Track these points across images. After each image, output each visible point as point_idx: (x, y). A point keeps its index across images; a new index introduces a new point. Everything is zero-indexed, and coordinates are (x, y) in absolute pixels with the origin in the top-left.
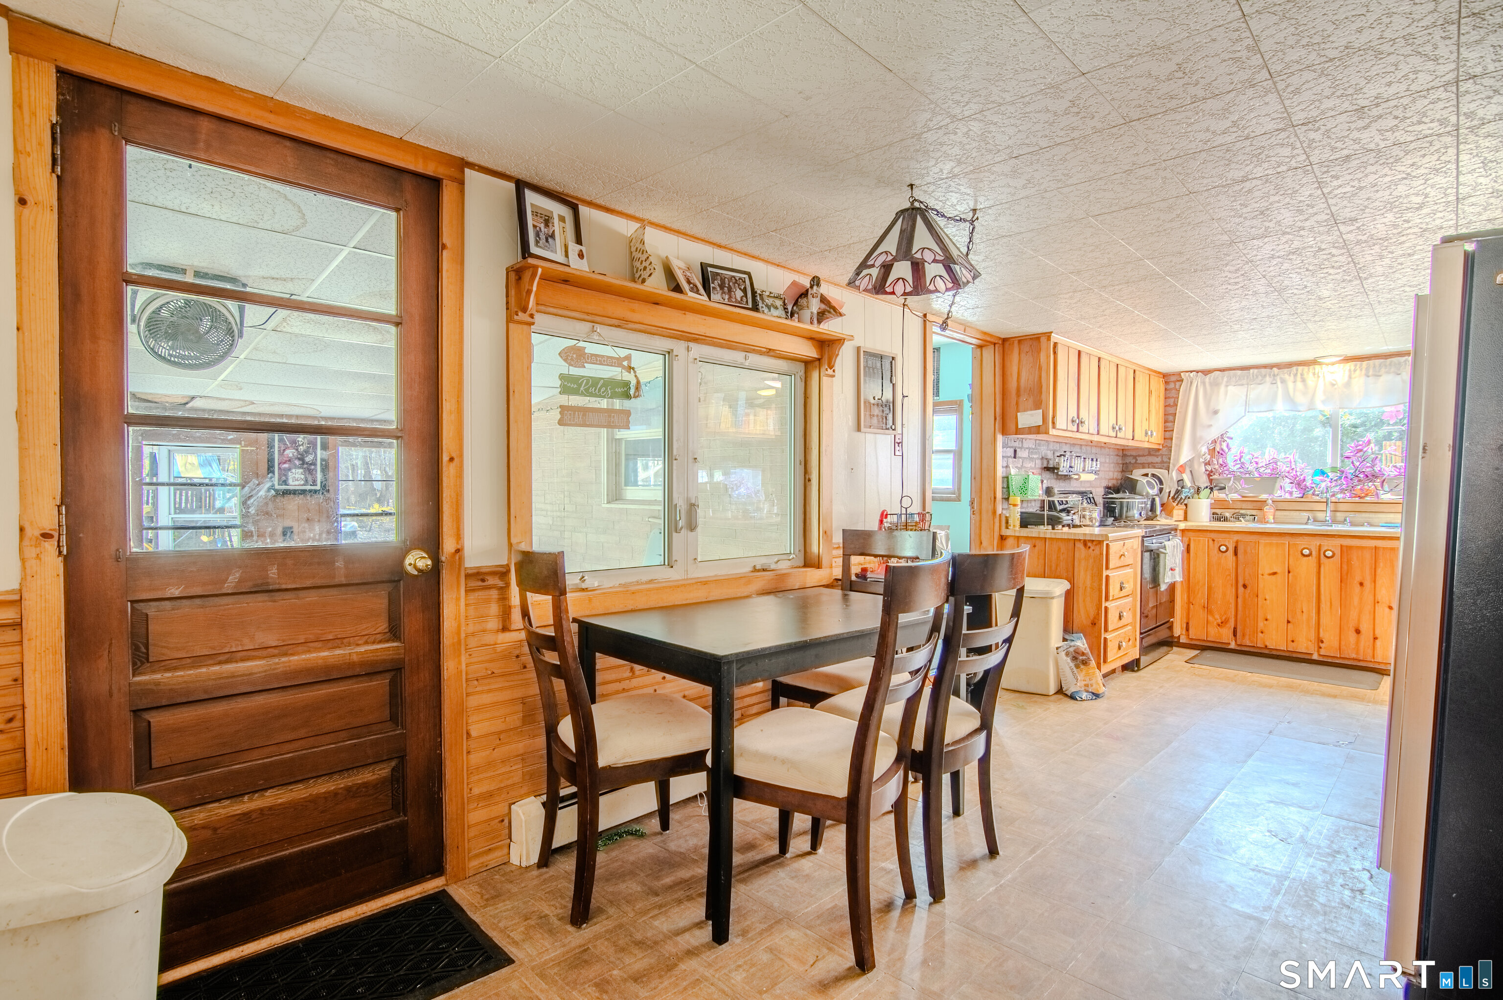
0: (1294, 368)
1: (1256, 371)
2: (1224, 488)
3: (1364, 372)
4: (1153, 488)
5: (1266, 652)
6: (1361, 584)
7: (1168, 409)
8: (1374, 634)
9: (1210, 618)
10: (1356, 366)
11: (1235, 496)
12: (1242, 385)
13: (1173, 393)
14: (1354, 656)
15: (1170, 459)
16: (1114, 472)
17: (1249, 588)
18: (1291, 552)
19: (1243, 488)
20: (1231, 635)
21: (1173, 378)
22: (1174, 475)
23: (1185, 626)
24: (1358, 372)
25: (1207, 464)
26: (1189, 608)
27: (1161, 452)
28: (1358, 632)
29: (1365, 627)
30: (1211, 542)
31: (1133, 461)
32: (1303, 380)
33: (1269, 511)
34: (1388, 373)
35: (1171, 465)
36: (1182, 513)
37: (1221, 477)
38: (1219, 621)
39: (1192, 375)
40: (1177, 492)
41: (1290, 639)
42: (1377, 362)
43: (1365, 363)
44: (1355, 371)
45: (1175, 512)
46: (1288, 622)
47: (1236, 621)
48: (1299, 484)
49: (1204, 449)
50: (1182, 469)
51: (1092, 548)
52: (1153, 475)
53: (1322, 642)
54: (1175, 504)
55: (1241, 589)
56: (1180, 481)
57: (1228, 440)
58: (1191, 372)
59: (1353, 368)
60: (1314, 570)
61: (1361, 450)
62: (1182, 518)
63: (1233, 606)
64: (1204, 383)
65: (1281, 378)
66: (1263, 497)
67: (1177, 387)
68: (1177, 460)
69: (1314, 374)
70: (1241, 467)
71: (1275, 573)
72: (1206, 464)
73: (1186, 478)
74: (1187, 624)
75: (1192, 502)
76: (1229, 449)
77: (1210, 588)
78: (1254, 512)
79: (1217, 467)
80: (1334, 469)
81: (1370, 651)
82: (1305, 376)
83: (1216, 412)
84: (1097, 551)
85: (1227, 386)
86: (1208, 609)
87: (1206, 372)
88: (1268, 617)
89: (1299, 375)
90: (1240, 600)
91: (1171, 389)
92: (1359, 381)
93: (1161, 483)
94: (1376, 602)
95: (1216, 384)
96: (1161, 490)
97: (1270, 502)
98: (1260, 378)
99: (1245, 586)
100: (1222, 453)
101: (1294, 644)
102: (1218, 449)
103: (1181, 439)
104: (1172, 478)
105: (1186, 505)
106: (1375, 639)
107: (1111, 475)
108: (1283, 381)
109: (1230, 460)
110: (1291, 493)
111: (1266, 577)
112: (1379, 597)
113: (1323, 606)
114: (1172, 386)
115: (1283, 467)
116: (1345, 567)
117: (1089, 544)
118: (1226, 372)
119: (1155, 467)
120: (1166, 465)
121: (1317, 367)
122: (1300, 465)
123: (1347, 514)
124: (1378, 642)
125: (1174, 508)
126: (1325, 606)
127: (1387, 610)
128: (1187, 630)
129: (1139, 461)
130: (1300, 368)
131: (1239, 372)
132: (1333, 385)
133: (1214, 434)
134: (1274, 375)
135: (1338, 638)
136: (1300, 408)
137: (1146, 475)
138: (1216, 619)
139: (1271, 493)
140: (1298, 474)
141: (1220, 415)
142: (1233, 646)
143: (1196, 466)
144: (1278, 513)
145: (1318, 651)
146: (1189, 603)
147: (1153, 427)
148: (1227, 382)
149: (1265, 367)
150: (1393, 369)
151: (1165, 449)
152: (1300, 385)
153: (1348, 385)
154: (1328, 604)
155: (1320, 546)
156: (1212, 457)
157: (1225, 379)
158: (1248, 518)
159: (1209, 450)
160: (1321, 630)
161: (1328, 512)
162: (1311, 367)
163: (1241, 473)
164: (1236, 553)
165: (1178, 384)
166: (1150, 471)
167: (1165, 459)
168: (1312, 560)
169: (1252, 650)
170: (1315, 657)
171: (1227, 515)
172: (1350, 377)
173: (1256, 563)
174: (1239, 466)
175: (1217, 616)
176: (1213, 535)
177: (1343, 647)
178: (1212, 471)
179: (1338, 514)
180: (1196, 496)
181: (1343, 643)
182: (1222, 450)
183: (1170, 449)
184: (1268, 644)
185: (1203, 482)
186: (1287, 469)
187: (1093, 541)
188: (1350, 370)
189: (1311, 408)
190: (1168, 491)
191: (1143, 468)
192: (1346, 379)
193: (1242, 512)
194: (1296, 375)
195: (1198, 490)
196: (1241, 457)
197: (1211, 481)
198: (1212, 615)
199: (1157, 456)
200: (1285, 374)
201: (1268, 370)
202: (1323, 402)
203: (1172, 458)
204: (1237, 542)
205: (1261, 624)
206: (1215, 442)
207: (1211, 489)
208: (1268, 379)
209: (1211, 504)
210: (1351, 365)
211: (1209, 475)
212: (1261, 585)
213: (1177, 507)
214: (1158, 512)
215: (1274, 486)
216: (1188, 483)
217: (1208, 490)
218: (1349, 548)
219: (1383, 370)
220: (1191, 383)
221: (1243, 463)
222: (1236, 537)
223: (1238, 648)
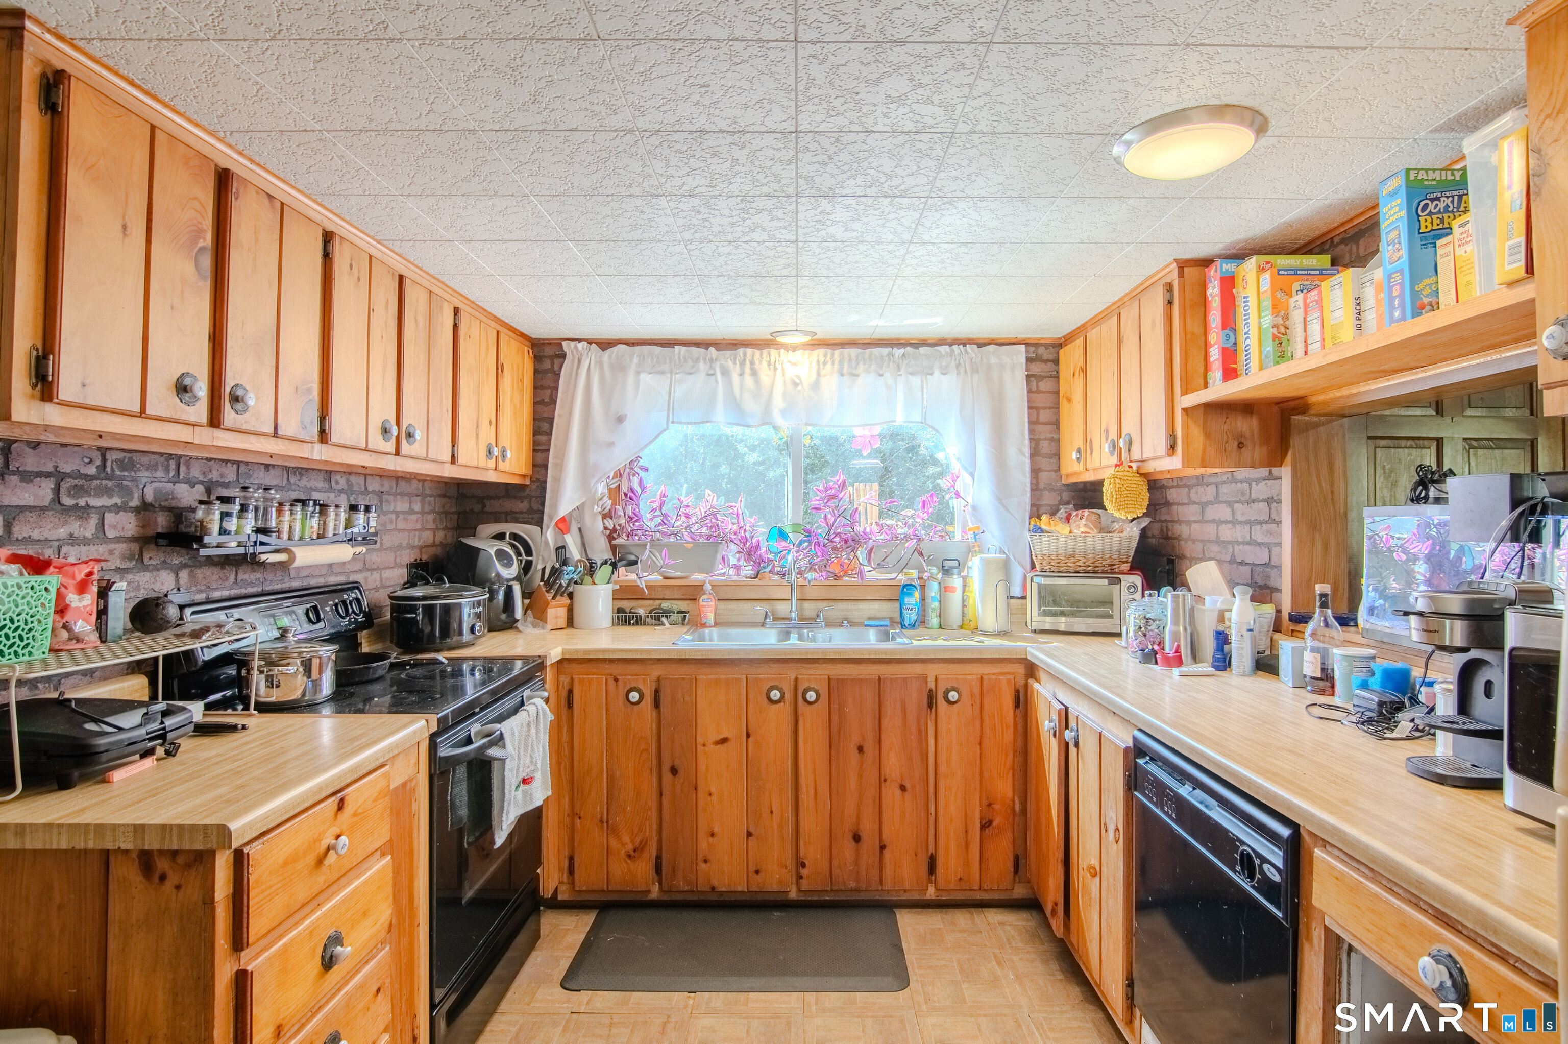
0: (741, 351)
1: (683, 349)
2: (634, 563)
3: (836, 366)
4: (509, 565)
5: (714, 897)
6: (860, 749)
7: (540, 408)
8: (881, 840)
9: (614, 843)
10: (825, 355)
11: (656, 577)
12: (663, 373)
13: (548, 380)
14: (852, 884)
15: (543, 504)
16: (435, 531)
17: (681, 773)
18: (751, 696)
19: (666, 565)
20: (652, 873)
21: (549, 351)
22: (550, 534)
23: (566, 863)
24: (829, 366)
25: (607, 515)
26: (572, 827)
27: (527, 492)
28: (857, 838)
29: (868, 828)
30: (612, 683)
31: (477, 508)
32: (754, 373)
33: (708, 608)
34: (867, 371)
35: (545, 517)
36: (562, 612)
37: (630, 542)
38: (630, 847)
39: (580, 345)
40: (554, 571)
41: (752, 868)
42: (853, 352)
43: (837, 353)
44: (825, 364)
45: (551, 612)
46: (749, 834)
47: (660, 842)
48: (751, 552)
49: (601, 488)
50: (563, 525)
51: (173, 879)
52: (515, 536)
53: (804, 865)
54: (549, 597)
55: (667, 776)
56: (561, 549)
57: (642, 474)
58: (580, 340)
59: (822, 359)
60: (788, 728)
61: (833, 497)
62: (563, 622)
63: (654, 813)
64: (600, 364)
65: (722, 367)
66: (698, 577)
67: (556, 367)
68: (555, 507)
69: (769, 364)
70: (663, 523)
71: (724, 741)
72: (605, 516)
73: (572, 542)
74: (571, 859)
75: (581, 591)
76: (643, 488)
77: (611, 780)
78: (683, 606)
79: (623, 521)
80: (795, 526)
81: (875, 873)
82: (757, 366)
83: (620, 419)
84: (192, 892)
85: (638, 373)
86: (608, 825)
87: (605, 345)
88: (716, 830)
89: (748, 363)
90: (665, 799)
91: (545, 372)
92: (831, 383)
93: (529, 552)
94: (882, 780)
95: (619, 368)
96: (527, 567)
97: (708, 587)
98: (690, 363)
99: (674, 771)
100: (631, 497)
101: (759, 878)
102: (624, 489)
103: (560, 467)
104: (547, 543)
105: (571, 596)
106: (883, 847)
107: (428, 537)
108: (725, 372)
109: (645, 507)
110: (737, 568)
111: (711, 748)
112: (886, 771)
113: (803, 796)
114: (547, 365)
115: (729, 526)
116: (835, 717)
117: (162, 865)
118: (637, 348)
119: (517, 521)
120: (536, 516)
121: (773, 352)
122: (749, 520)
123: (820, 605)
124: (887, 854)
125: (547, 604)
126: (806, 797)
127: (898, 792)
128: (571, 871)
129: (488, 509)
130: (749, 351)
131: (657, 350)
132: (796, 385)
133: (617, 459)
134: (711, 360)
135: (827, 855)
136: (751, 421)
137: (500, 537)
138: (623, 845)
139: (709, 571)
140: (748, 535)
141: (627, 424)
142: (655, 893)
143: (588, 520)
144: (723, 606)
145: (798, 884)
146: (574, 815)
147: (507, 438)
148: (639, 365)
149: (697, 344)
150: (873, 367)
151: (534, 486)
152: (749, 380)
153: (816, 386)
154: (812, 792)
155: (796, 680)
156: (614, 504)
157: (636, 360)
158: (674, 617)
159: (610, 490)
160: (801, 844)
161: (794, 601)
162: (765, 352)
163: (663, 533)
164: (657, 704)
165: (557, 362)
166: (509, 528)
167: (536, 506)
168: (785, 709)
169: (690, 897)
170: (793, 895)
171: (641, 612)
172: (819, 374)
173: (692, 722)
174: (659, 520)
175: (626, 838)
176: (615, 669)
177: (836, 872)
178: (614, 530)
179: (807, 605)
180: (587, 579)
181: (835, 863)
182: (632, 490)
183: (543, 485)
184: (715, 883)
185: (600, 551)
186: (735, 527)
187: (174, 854)
188: (818, 361)
189: (766, 420)
190: (540, 567)
191: (497, 521)
192: (814, 376)
193: (665, 605)
194: (743, 363)
195: (591, 569)
196: (662, 504)
197: (614, 548)
198: (619, 838)
199: (522, 499)
200: (726, 359)
201: (702, 350)
202: (783, 412)
203: (547, 504)
204: (658, 680)
205: (703, 845)
206: (619, 474)
207: (614, 565)
208: (702, 366)
209: (614, 591)
210: (821, 352)
211: (611, 538)
212: (702, 767)
213: (554, 603)
214: (519, 614)
215: (715, 556)
216: (575, 553)
217: (608, 568)
218: (842, 681)
219: (861, 367)
220: (579, 361)
221: (665, 516)
222: (657, 671)
223: (665, 898)
